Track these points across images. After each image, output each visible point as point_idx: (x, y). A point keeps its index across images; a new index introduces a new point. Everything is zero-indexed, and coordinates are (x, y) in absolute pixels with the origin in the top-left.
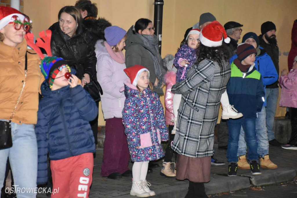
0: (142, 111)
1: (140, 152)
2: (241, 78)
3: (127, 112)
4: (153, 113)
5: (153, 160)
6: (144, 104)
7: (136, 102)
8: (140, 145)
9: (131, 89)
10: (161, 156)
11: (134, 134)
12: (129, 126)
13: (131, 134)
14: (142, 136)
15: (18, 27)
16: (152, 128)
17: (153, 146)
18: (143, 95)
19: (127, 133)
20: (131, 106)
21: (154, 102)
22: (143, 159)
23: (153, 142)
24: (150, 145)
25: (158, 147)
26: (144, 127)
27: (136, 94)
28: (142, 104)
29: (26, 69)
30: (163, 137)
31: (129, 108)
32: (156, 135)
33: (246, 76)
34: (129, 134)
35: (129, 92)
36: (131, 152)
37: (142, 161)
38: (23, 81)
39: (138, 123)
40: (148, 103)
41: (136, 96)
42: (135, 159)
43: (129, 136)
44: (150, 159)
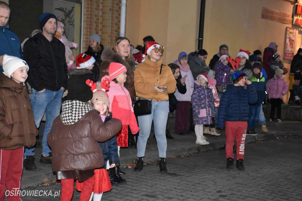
0: (202, 96)
1: (199, 119)
2: (257, 82)
3: (194, 96)
4: (208, 99)
5: (206, 124)
6: (203, 93)
7: (199, 91)
8: (199, 114)
9: (197, 85)
10: (211, 123)
11: (196, 108)
12: (194, 104)
13: (195, 108)
14: (201, 110)
15: (157, 51)
16: (207, 107)
17: (207, 116)
18: (203, 89)
19: (193, 108)
20: (196, 93)
21: (209, 94)
22: (201, 123)
23: (207, 115)
24: (205, 115)
25: (210, 118)
26: (202, 106)
27: (199, 87)
28: (202, 93)
29: (160, 73)
30: (213, 114)
31: (195, 94)
32: (209, 111)
33: (259, 80)
34: (194, 108)
35: (196, 86)
36: (194, 119)
37: (200, 124)
38: (158, 80)
39: (199, 103)
40: (206, 93)
41: (200, 88)
42: (196, 123)
43: (194, 109)
44: (205, 123)
